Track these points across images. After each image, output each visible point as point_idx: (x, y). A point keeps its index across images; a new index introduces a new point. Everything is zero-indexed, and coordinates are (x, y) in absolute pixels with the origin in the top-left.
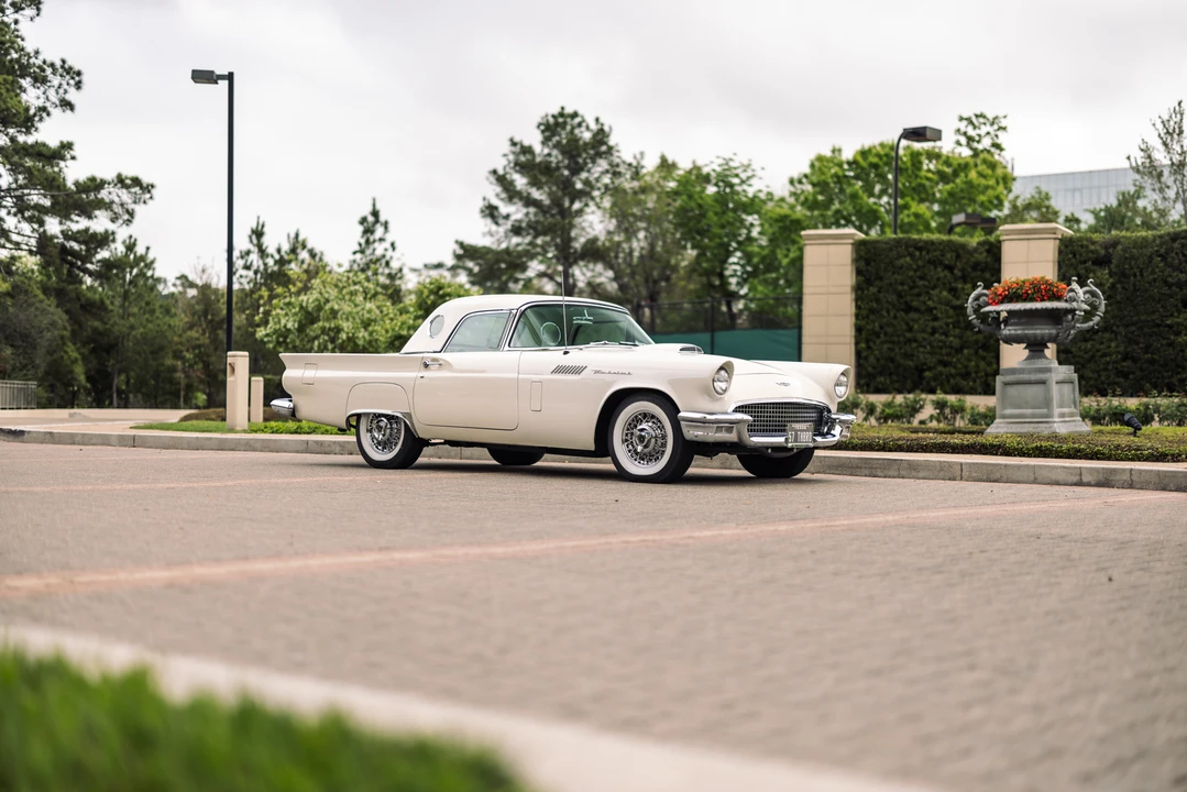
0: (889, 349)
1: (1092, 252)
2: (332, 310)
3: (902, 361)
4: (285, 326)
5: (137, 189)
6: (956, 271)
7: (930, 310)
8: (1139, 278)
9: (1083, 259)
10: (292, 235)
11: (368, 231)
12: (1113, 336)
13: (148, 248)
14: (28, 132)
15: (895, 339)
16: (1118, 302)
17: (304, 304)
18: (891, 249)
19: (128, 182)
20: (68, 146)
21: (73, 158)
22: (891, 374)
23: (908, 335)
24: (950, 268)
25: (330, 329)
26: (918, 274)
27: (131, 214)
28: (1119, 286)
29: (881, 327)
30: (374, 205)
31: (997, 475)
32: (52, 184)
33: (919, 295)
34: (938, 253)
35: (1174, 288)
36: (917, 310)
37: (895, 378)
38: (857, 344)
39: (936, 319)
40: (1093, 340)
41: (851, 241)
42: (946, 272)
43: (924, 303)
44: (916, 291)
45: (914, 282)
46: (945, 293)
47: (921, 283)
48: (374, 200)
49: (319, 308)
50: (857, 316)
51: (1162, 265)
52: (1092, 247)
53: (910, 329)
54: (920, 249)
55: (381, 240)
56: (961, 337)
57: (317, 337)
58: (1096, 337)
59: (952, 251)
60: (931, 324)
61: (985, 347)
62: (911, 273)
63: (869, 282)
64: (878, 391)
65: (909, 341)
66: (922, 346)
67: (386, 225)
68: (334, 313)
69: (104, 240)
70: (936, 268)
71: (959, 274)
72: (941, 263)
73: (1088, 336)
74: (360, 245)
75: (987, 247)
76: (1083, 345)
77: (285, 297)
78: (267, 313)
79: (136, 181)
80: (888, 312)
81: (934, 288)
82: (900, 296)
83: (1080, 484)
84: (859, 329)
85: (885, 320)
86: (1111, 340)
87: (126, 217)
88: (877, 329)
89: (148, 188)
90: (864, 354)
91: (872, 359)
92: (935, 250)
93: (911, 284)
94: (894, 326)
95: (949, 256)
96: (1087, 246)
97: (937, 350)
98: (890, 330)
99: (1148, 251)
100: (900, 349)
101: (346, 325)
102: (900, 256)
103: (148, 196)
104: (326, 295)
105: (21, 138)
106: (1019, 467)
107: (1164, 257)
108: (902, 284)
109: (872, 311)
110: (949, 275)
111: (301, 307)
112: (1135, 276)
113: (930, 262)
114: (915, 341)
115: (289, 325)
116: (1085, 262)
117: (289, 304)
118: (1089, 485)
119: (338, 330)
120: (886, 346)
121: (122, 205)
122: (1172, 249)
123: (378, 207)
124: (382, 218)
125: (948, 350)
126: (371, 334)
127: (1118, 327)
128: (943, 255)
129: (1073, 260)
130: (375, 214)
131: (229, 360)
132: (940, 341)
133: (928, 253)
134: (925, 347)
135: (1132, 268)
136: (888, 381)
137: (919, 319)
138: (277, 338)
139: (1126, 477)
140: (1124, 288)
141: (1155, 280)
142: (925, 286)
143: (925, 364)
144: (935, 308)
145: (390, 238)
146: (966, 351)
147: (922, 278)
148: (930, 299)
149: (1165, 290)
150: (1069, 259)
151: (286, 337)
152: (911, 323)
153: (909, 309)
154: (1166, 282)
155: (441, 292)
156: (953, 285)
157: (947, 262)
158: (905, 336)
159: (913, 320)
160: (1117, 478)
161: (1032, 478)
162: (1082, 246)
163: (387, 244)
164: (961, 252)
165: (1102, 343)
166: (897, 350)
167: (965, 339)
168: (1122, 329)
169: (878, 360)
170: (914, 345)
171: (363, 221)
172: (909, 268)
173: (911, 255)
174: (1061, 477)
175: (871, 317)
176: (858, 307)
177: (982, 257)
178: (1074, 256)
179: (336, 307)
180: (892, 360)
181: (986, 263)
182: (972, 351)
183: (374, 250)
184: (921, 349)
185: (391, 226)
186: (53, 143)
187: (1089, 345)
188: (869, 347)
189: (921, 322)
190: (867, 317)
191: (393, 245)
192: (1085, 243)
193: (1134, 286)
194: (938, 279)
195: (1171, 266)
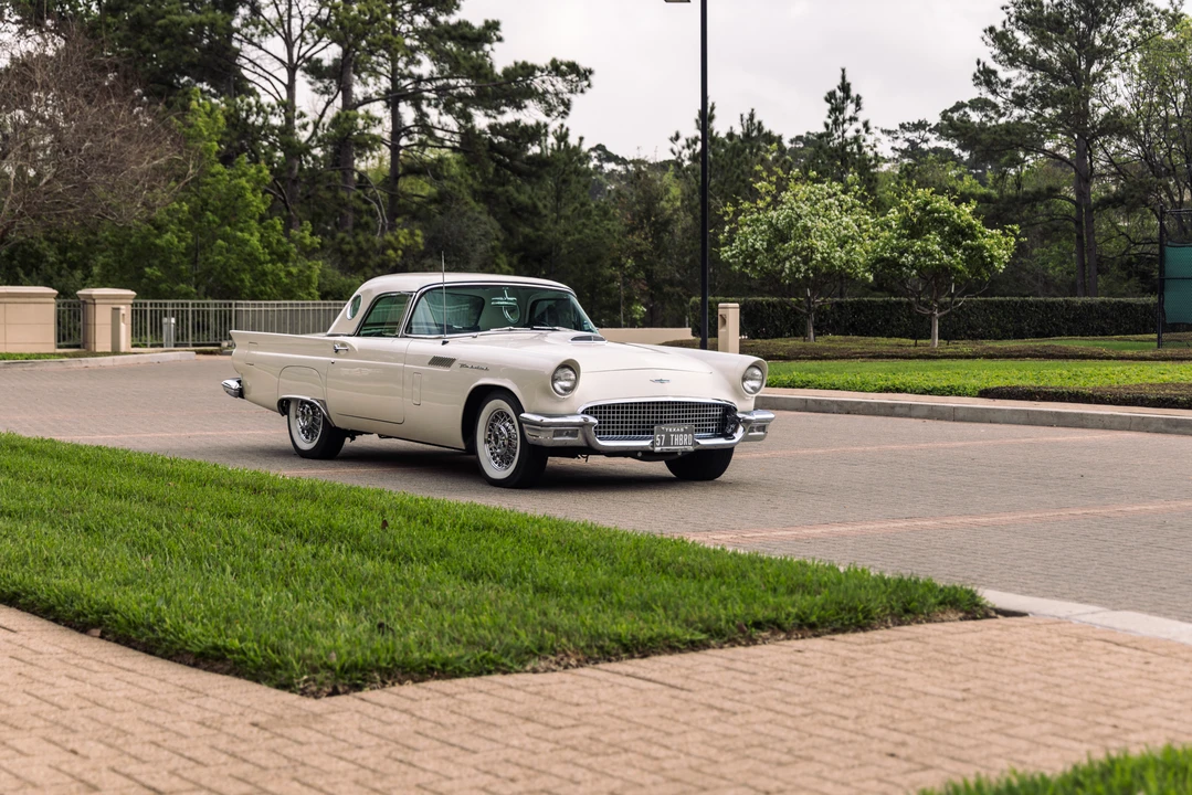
2: (805, 227)
4: (753, 246)
5: (573, 77)
10: (746, 116)
11: (837, 109)
13: (581, 139)
14: (449, 12)
17: (774, 221)
19: (564, 67)
20: (493, 26)
21: (500, 39)
25: (803, 249)
27: (567, 105)
30: (843, 78)
32: (480, 71)
48: (843, 70)
49: (791, 225)
55: (853, 119)
57: (788, 258)
67: (858, 102)
68: (806, 229)
69: (536, 133)
74: (827, 126)
77: (752, 213)
78: (732, 231)
79: (573, 67)
87: (561, 108)
89: (585, 74)
101: (820, 244)
103: (586, 83)
104: (798, 211)
105: (442, 19)
111: (771, 224)
115: (758, 245)
117: (758, 220)
119: (812, 249)
121: (556, 95)
123: (848, 80)
124: (853, 94)
126: (848, 253)
130: (845, 87)
131: (720, 312)
138: (744, 259)
145: (862, 116)
151: (754, 259)
155: (928, 208)
163: (859, 125)
171: (830, 97)
179: (809, 224)
183: (844, 132)
185: (864, 102)
186: (478, 23)
191: (866, 124)
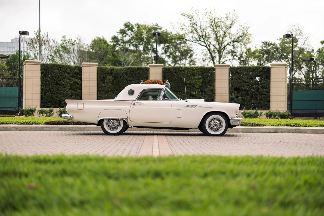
0: (52, 95)
1: (107, 71)
3: (55, 99)
6: (70, 74)
7: (64, 85)
8: (120, 78)
9: (105, 73)
12: (113, 93)
15: (53, 92)
16: (114, 84)
18: (52, 67)
22: (52, 102)
23: (57, 91)
24: (69, 73)
26: (60, 74)
28: (115, 80)
29: (49, 89)
31: (249, 131)
33: (60, 80)
34: (65, 69)
35: (129, 81)
36: (59, 85)
37: (53, 103)
38: (41, 93)
39: (65, 87)
40: (108, 94)
41: (40, 64)
42: (68, 74)
43: (62, 82)
44: (59, 79)
45: (59, 76)
46: (67, 80)
47: (61, 77)
50: (41, 86)
51: (126, 75)
52: (107, 70)
53: (58, 90)
54: (60, 68)
56: (71, 92)
58: (108, 93)
59: (69, 69)
60: (64, 88)
61: (78, 95)
62: (58, 74)
63: (45, 76)
64: (47, 107)
65: (57, 93)
66: (61, 95)
70: (65, 73)
71: (71, 75)
72: (66, 72)
73: (106, 93)
75: (78, 68)
76: (105, 95)
80: (51, 85)
81: (64, 79)
82: (55, 80)
83: (270, 132)
84: (42, 89)
85: (50, 87)
86: (112, 94)
88: (48, 89)
90: (44, 96)
91: (46, 98)
92: (65, 68)
93: (58, 77)
94: (53, 89)
95: (68, 70)
96: (106, 70)
97: (65, 96)
98: (52, 90)
99: (122, 72)
100: (55, 95)
102: (55, 70)
106: (255, 129)
107: (126, 74)
108: (56, 77)
109: (46, 84)
110: (68, 75)
112: (119, 78)
113: (63, 71)
114: (59, 93)
116: (105, 74)
118: (272, 132)
120: (51, 94)
122: (128, 72)
125: (68, 96)
127: (114, 91)
128: (67, 70)
129: (102, 73)
132: (66, 93)
133: (63, 69)
134: (62, 95)
135: (118, 76)
136: (51, 104)
137: (60, 87)
139: (281, 130)
140: (116, 81)
141: (124, 79)
142: (62, 78)
143: (62, 99)
144: (65, 84)
146: (73, 96)
147: (61, 76)
148: (63, 82)
149: (126, 82)
150: (101, 73)
152: (58, 88)
153: (57, 84)
154: (126, 80)
156: (70, 78)
157: (68, 72)
158: (56, 92)
159: (59, 87)
160: (279, 130)
161: (258, 131)
162: (104, 69)
164: (71, 69)
165: (110, 95)
166: (54, 95)
167: (72, 93)
168: (115, 91)
169: (48, 98)
170: (59, 94)
172: (57, 73)
173: (58, 69)
174: (265, 131)
175: (46, 86)
176: (41, 83)
177: (76, 71)
178: (102, 72)
180: (52, 98)
181: (78, 72)
182: (75, 96)
184: (61, 96)
187: (106, 95)
188: (45, 94)
189: (61, 88)
190: (45, 86)
192: (105, 69)
193: (119, 80)
194: (65, 76)
195: (128, 76)
